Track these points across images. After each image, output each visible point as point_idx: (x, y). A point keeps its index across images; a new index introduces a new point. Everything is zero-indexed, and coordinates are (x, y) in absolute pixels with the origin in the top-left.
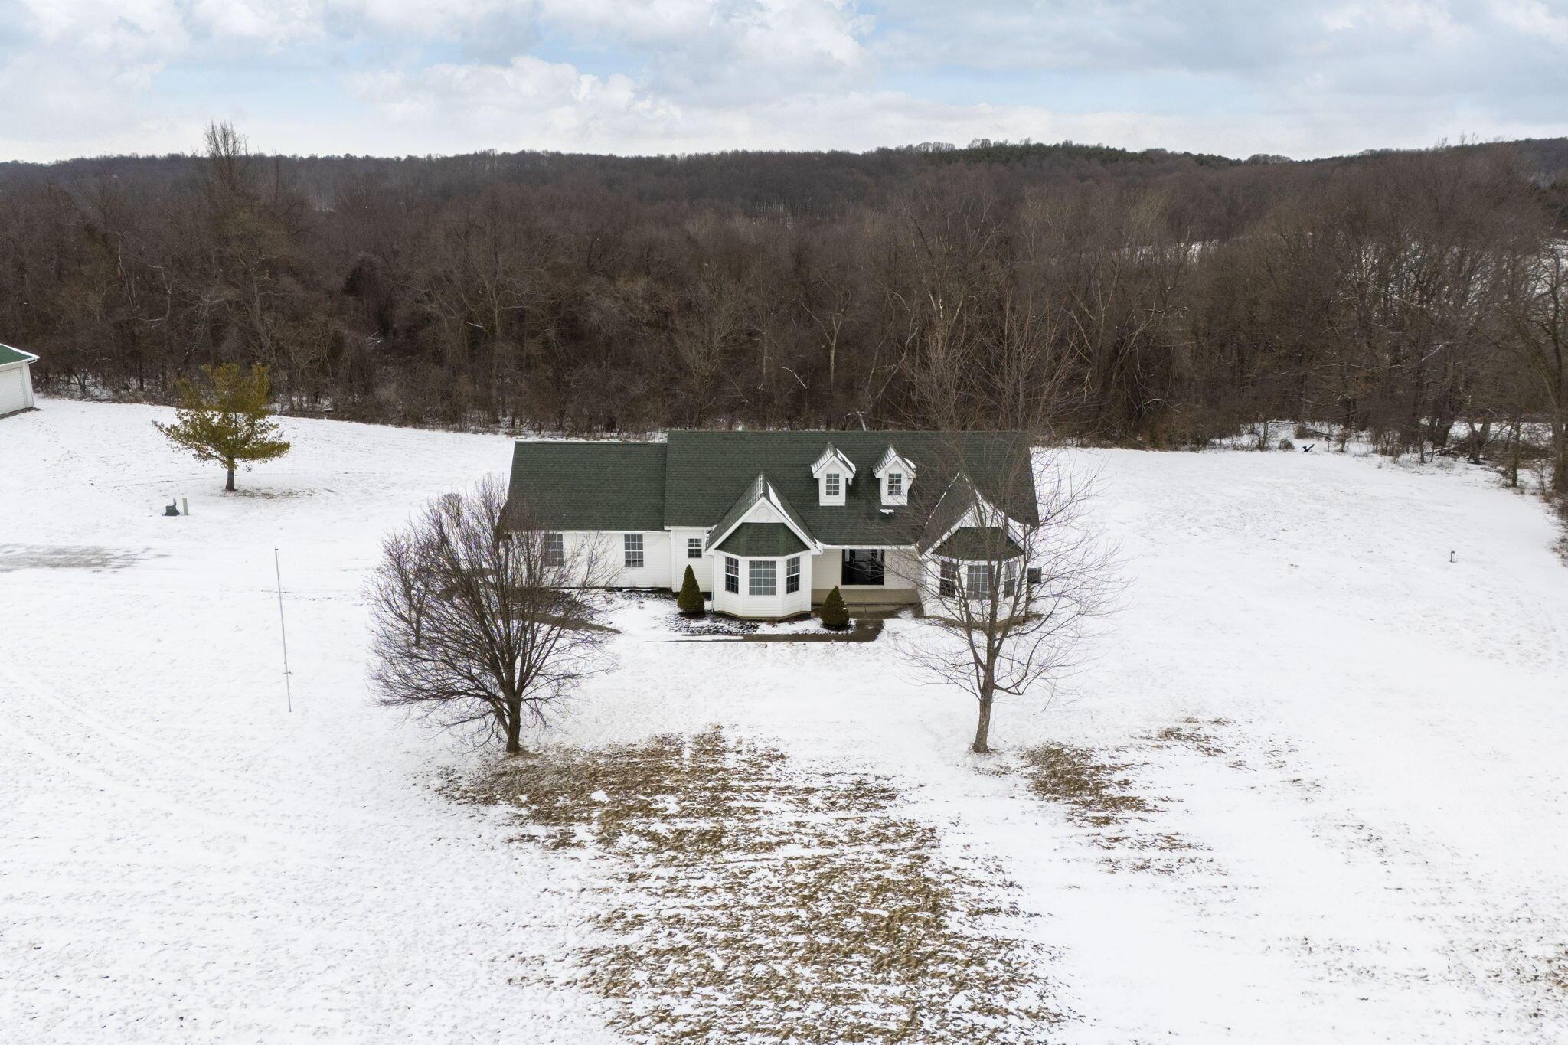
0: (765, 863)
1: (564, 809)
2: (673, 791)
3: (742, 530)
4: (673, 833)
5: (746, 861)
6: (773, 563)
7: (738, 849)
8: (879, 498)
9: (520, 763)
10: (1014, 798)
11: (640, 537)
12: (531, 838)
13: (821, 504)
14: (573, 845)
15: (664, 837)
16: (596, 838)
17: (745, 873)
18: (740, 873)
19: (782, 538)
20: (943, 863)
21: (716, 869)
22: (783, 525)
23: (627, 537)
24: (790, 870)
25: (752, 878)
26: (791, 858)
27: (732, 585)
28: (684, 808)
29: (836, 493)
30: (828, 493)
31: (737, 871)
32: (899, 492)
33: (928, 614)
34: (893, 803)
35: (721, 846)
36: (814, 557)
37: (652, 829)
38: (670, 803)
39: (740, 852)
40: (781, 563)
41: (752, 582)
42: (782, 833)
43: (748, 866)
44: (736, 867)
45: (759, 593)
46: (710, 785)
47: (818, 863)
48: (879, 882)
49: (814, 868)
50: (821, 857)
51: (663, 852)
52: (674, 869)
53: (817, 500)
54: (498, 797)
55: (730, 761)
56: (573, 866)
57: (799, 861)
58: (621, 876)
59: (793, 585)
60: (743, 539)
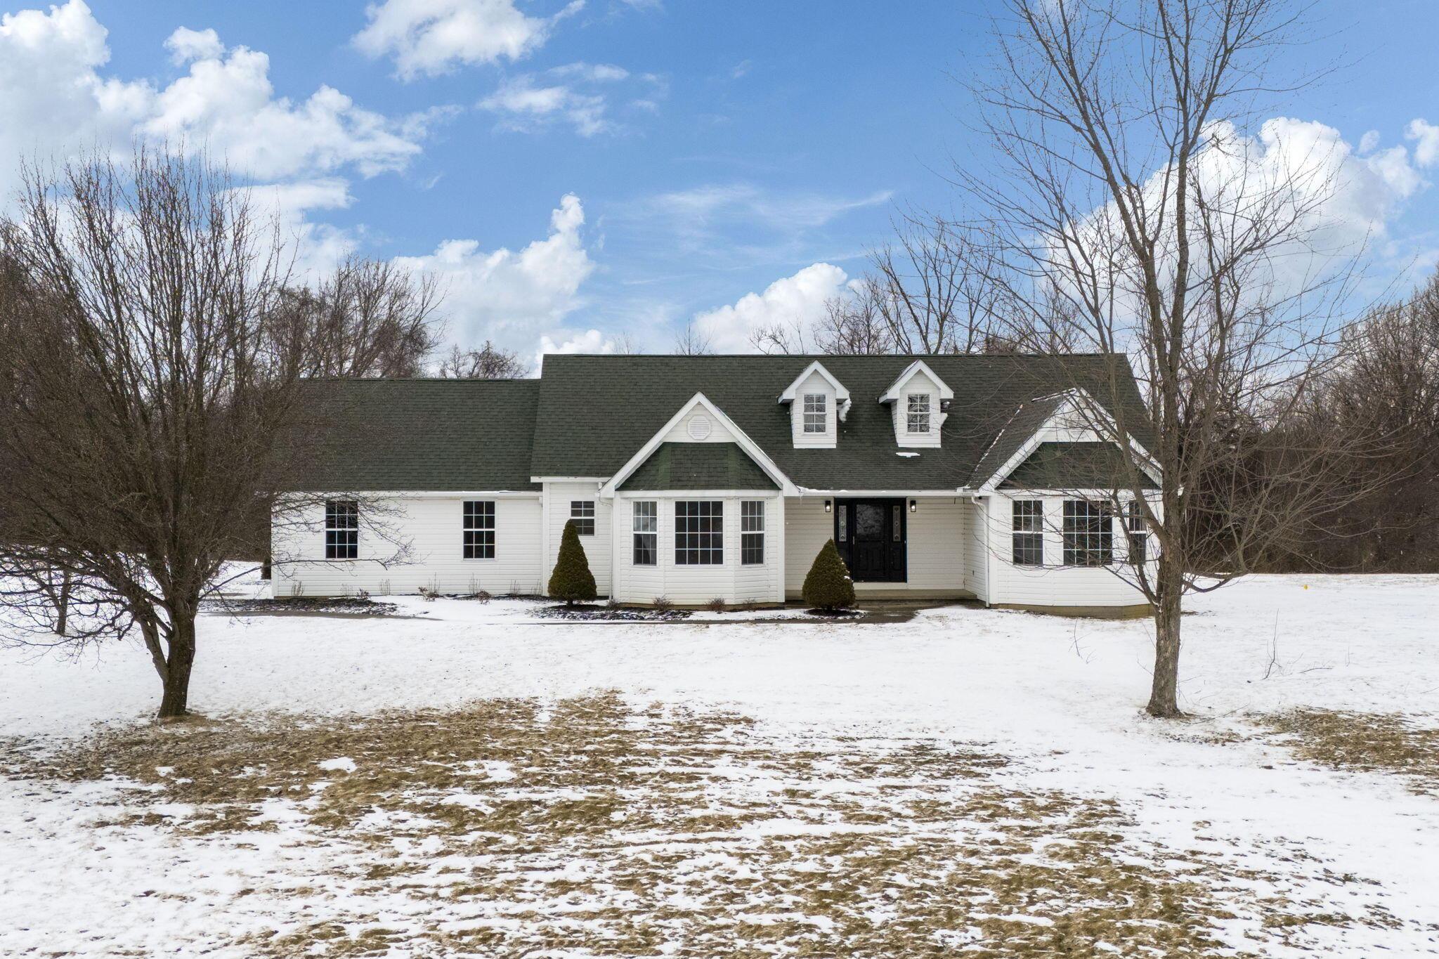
0: (716, 845)
1: (252, 782)
2: (505, 754)
3: (662, 453)
4: (494, 805)
5: (669, 842)
6: (718, 506)
7: (651, 827)
8: (893, 436)
9: (182, 730)
10: (1270, 768)
11: (490, 506)
12: (154, 820)
13: (796, 447)
14: (249, 828)
15: (473, 811)
16: (307, 817)
17: (669, 859)
18: (656, 859)
19: (733, 463)
20: (1159, 845)
21: (595, 855)
22: (734, 446)
23: (468, 506)
24: (780, 856)
25: (683, 866)
26: (779, 838)
27: (644, 552)
28: (526, 775)
29: (821, 429)
30: (807, 429)
31: (648, 858)
32: (924, 428)
33: (993, 601)
34: (1001, 770)
35: (609, 822)
36: (789, 501)
37: (448, 801)
38: (500, 770)
39: (654, 830)
40: (732, 502)
41: (680, 541)
42: (754, 804)
43: (672, 849)
44: (646, 851)
45: (693, 561)
46: (588, 748)
47: (846, 845)
48: (1010, 871)
49: (837, 851)
50: (856, 836)
51: (466, 833)
52: (491, 857)
53: (790, 441)
54: (109, 770)
55: (636, 723)
56: (236, 857)
57: (799, 842)
58: (353, 869)
59: (753, 551)
60: (664, 467)
